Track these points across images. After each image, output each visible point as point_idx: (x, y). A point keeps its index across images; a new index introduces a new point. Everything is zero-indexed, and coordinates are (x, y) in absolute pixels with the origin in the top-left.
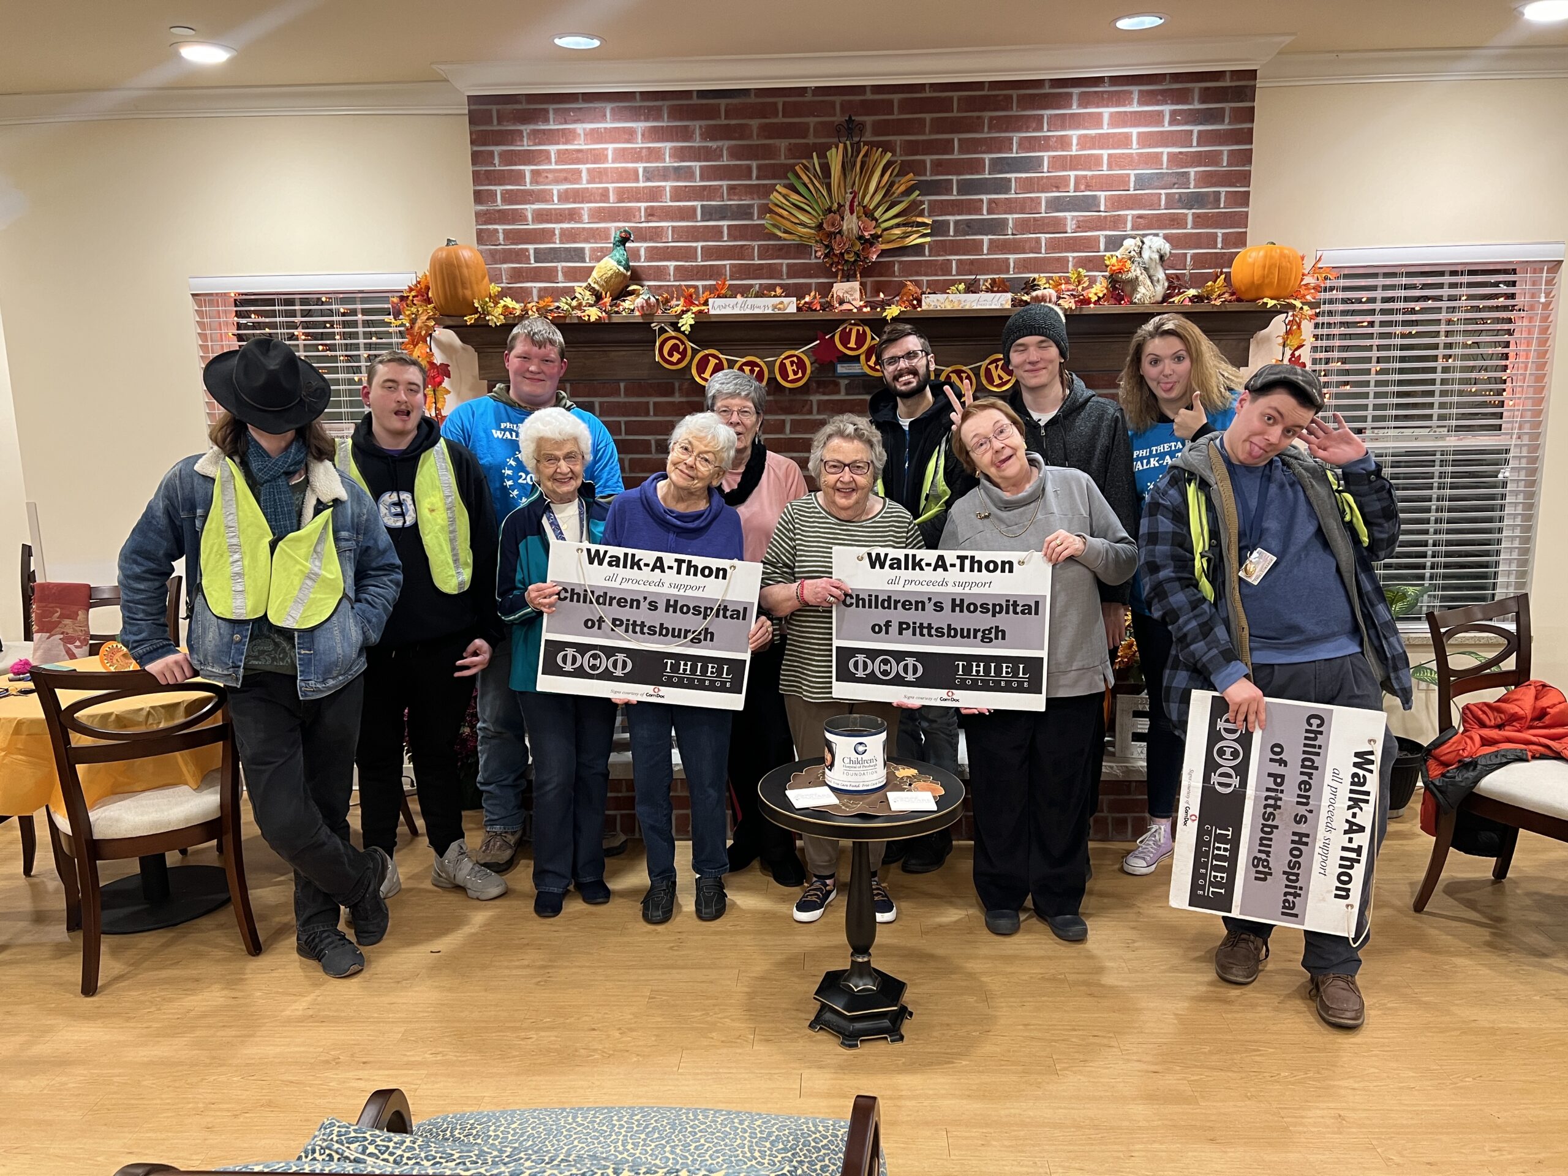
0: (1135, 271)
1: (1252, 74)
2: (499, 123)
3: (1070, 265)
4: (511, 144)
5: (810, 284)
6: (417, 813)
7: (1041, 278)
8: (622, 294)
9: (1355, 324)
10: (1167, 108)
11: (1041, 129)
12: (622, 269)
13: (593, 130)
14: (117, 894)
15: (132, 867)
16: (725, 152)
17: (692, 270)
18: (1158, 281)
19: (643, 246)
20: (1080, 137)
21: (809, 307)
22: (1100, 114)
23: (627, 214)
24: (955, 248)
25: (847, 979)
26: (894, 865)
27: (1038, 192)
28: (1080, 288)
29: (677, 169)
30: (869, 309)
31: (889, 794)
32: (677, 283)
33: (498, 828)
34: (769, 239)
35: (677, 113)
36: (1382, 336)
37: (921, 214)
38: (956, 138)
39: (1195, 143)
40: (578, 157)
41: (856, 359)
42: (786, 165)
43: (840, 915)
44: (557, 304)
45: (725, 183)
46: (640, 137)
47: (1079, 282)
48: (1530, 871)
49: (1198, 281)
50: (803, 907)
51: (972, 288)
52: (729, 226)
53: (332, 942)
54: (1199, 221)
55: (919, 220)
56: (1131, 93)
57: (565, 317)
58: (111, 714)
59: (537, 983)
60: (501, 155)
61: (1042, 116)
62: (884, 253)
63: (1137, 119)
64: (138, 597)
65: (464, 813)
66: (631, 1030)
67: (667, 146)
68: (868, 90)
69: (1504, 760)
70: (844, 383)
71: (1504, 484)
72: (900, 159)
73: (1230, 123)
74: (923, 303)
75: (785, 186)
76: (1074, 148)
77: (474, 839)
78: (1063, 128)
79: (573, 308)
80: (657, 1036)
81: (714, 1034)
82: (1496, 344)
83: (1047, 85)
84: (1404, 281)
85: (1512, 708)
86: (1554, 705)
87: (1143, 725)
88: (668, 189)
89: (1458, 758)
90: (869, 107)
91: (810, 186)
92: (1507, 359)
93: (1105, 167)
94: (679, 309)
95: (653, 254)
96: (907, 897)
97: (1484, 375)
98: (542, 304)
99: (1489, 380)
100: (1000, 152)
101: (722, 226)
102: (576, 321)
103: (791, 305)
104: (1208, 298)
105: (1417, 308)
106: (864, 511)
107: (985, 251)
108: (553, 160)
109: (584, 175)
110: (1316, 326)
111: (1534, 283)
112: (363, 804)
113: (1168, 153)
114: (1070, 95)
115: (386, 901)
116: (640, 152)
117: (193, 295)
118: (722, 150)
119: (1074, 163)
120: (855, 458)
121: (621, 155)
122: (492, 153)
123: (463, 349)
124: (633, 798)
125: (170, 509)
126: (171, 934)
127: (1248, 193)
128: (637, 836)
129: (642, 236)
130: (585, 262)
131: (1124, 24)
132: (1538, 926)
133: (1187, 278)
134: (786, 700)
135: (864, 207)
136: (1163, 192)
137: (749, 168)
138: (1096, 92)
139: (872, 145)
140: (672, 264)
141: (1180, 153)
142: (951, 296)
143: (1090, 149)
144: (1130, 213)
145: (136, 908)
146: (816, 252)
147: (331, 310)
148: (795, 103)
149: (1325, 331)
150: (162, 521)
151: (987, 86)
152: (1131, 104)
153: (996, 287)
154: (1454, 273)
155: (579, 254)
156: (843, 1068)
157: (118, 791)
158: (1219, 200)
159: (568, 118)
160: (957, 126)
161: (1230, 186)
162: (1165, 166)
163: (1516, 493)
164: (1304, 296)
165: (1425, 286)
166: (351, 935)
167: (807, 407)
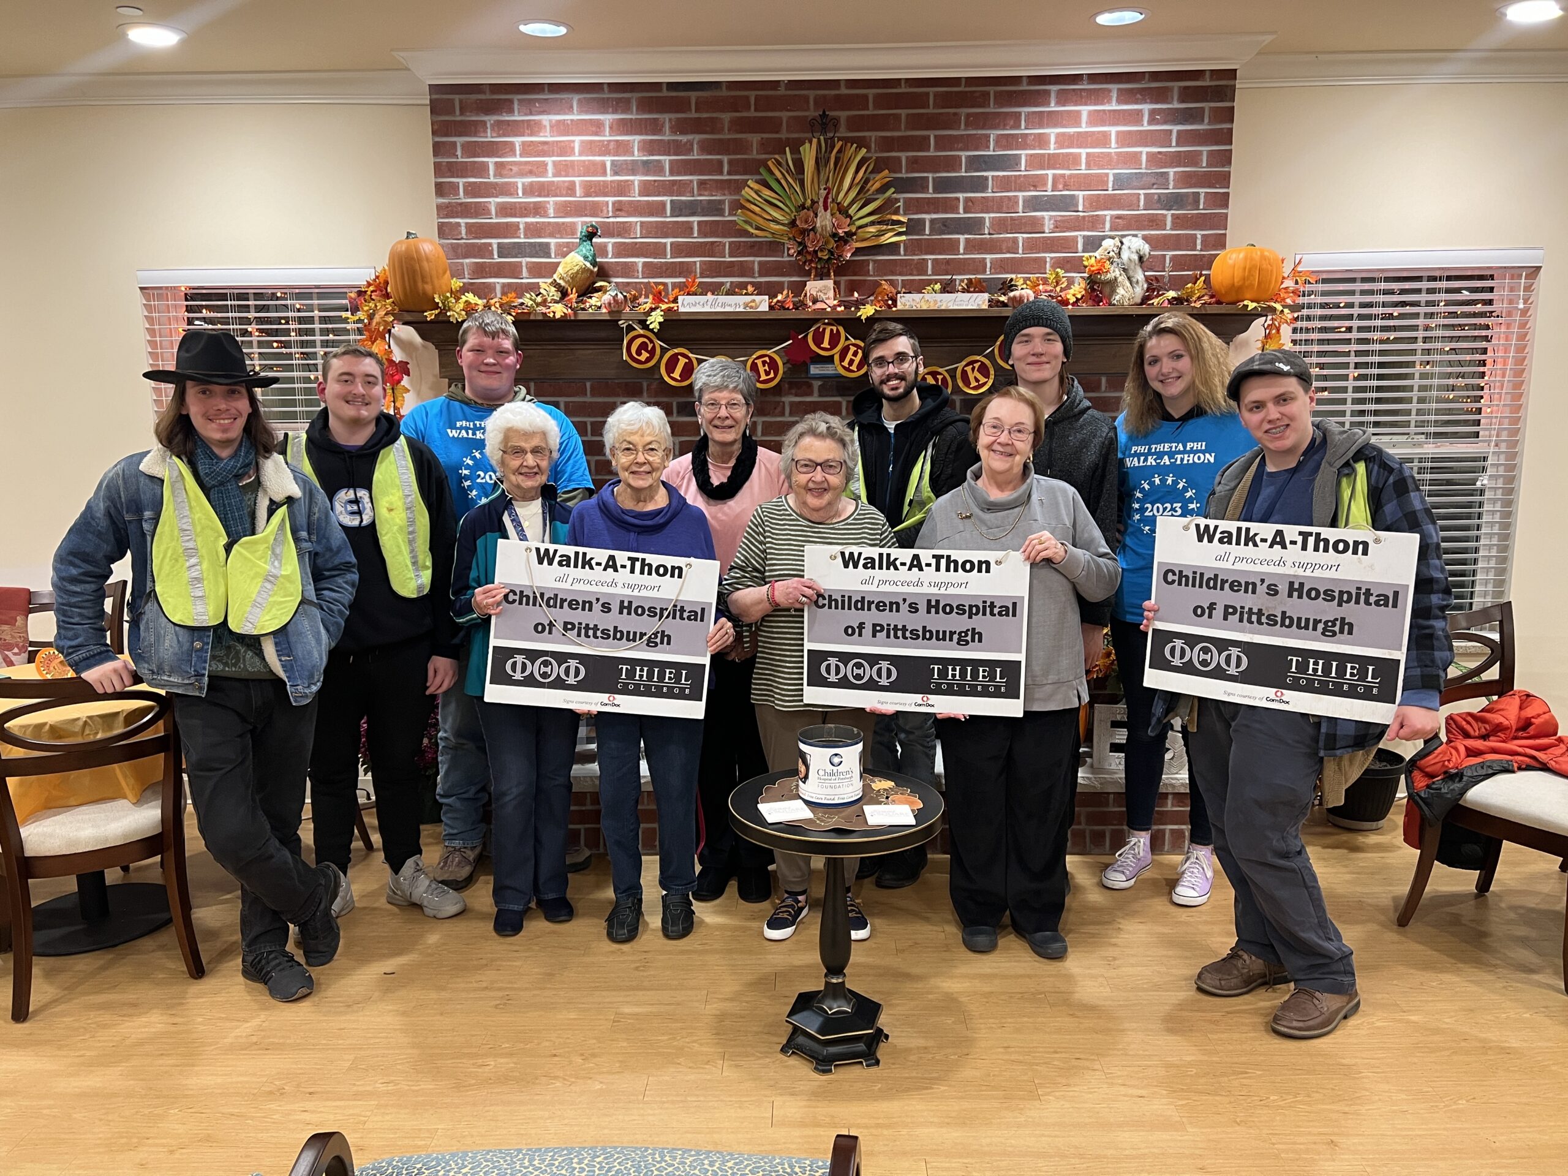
0: (1114, 272)
1: (1232, 74)
2: (462, 114)
3: (1048, 265)
4: (475, 135)
5: (782, 283)
6: (373, 828)
7: (1019, 279)
8: (588, 290)
9: (1333, 330)
10: (1146, 107)
11: (1018, 127)
12: (588, 265)
13: (559, 122)
14: (52, 914)
15: (69, 885)
16: (695, 146)
17: (661, 267)
18: (1137, 282)
19: (610, 242)
20: (1058, 135)
21: (782, 306)
22: (1079, 112)
23: (594, 209)
24: (932, 247)
25: (820, 1001)
26: (866, 880)
27: (1015, 191)
28: (1058, 289)
29: (645, 163)
30: (842, 308)
31: (865, 807)
32: (646, 280)
33: (457, 843)
34: (741, 236)
35: (646, 105)
36: (1361, 341)
37: (896, 212)
38: (932, 134)
39: (1174, 144)
40: (544, 149)
41: (830, 360)
42: (759, 160)
43: (814, 931)
44: (521, 301)
45: (695, 178)
46: (607, 129)
47: (1057, 283)
48: (1513, 884)
49: (1177, 283)
50: (774, 924)
51: (948, 288)
52: (699, 223)
53: (279, 964)
54: (1178, 222)
55: (895, 218)
56: (1110, 91)
57: (529, 314)
58: (45, 724)
59: (496, 1007)
60: (463, 146)
61: (1020, 113)
62: (858, 251)
63: (1116, 118)
64: (74, 600)
65: (422, 827)
66: (594, 1055)
67: (636, 139)
68: (842, 84)
69: (1490, 771)
70: (816, 384)
71: (1482, 492)
72: (875, 156)
73: (1210, 123)
74: (899, 303)
75: (757, 182)
76: (1052, 146)
77: (431, 854)
78: (1041, 126)
79: (538, 305)
80: (621, 1062)
81: (681, 1060)
82: (1473, 351)
83: (1025, 81)
84: (1383, 286)
85: (1497, 718)
86: (1539, 715)
87: (1121, 736)
88: (636, 183)
89: (1444, 770)
90: (843, 102)
91: (783, 182)
92: (1485, 365)
93: (1083, 167)
94: (647, 307)
95: (622, 250)
96: (881, 914)
97: (1461, 382)
98: (505, 300)
99: (1467, 387)
100: (976, 149)
101: (693, 222)
102: (540, 318)
103: (762, 304)
104: (1187, 301)
105: (1395, 314)
106: (837, 514)
107: (962, 251)
108: (518, 152)
109: (550, 168)
110: (1295, 330)
111: (1512, 290)
112: (315, 819)
113: (1147, 153)
114: (1048, 92)
115: (339, 920)
116: (608, 145)
117: (141, 288)
118: (692, 145)
119: (1052, 161)
120: (826, 457)
121: (588, 148)
122: (455, 143)
123: (423, 346)
124: (598, 812)
125: (112, 511)
126: (111, 956)
127: (1228, 194)
128: (602, 850)
129: (610, 231)
130: (550, 257)
131: (1104, 19)
132: (1524, 941)
133: (1166, 280)
134: (757, 709)
135: (838, 204)
136: (1141, 192)
137: (720, 162)
138: (1074, 90)
139: (846, 140)
140: (640, 261)
141: (1160, 153)
142: (927, 296)
143: (1068, 147)
144: (1108, 213)
145: (72, 929)
146: (789, 249)
147: (286, 306)
148: (767, 97)
149: (1304, 336)
150: (103, 523)
151: (963, 81)
152: (1109, 102)
153: (973, 287)
154: (1433, 279)
155: (544, 250)
156: (817, 1095)
157: (52, 806)
158: (1198, 202)
159: (534, 109)
160: (932, 122)
161: (1209, 187)
162: (1144, 166)
163: (1494, 501)
164: (1284, 299)
165: (1403, 292)
166: (300, 957)
167: (779, 409)
